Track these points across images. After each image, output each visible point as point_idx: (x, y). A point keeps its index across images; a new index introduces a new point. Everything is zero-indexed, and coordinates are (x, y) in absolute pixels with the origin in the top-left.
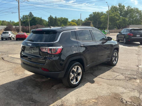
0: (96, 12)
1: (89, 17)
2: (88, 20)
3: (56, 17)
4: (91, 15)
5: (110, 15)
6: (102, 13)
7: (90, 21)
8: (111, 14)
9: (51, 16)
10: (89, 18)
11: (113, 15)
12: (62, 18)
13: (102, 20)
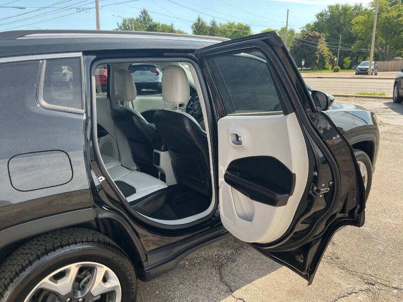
0: (337, 6)
1: (315, 20)
2: (312, 30)
3: (214, 24)
4: (321, 15)
5: (384, 15)
6: (358, 8)
7: (317, 34)
8: (388, 12)
9: (199, 20)
10: (316, 24)
11: (394, 13)
12: (231, 26)
13: (356, 28)
